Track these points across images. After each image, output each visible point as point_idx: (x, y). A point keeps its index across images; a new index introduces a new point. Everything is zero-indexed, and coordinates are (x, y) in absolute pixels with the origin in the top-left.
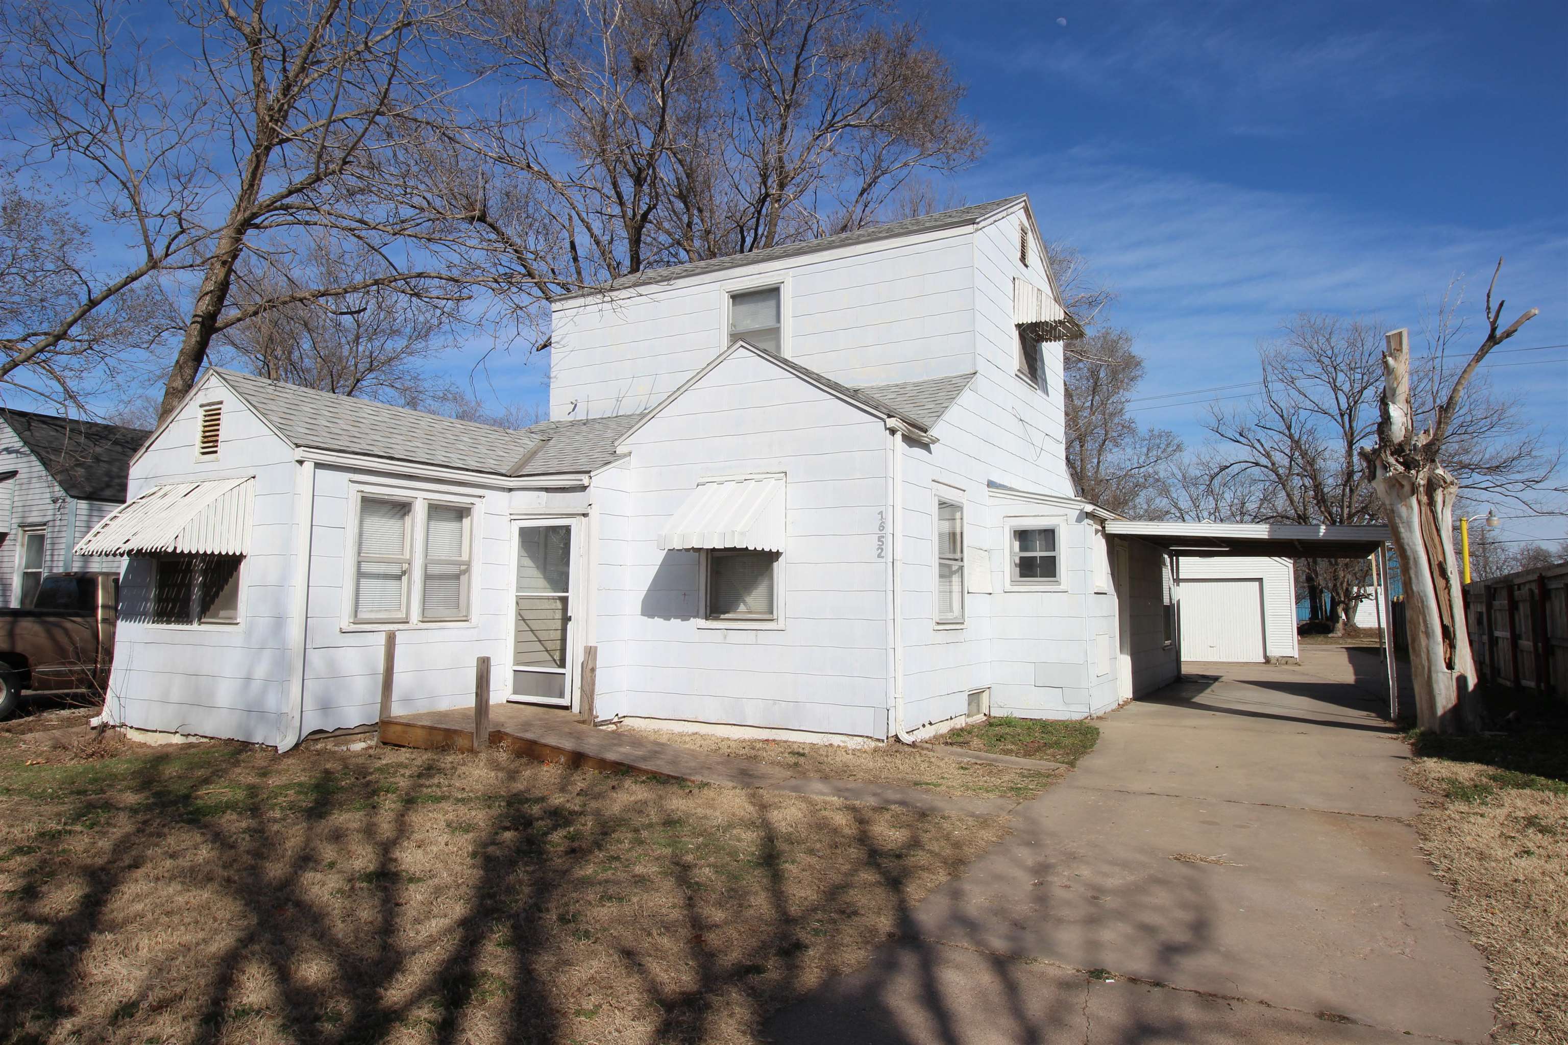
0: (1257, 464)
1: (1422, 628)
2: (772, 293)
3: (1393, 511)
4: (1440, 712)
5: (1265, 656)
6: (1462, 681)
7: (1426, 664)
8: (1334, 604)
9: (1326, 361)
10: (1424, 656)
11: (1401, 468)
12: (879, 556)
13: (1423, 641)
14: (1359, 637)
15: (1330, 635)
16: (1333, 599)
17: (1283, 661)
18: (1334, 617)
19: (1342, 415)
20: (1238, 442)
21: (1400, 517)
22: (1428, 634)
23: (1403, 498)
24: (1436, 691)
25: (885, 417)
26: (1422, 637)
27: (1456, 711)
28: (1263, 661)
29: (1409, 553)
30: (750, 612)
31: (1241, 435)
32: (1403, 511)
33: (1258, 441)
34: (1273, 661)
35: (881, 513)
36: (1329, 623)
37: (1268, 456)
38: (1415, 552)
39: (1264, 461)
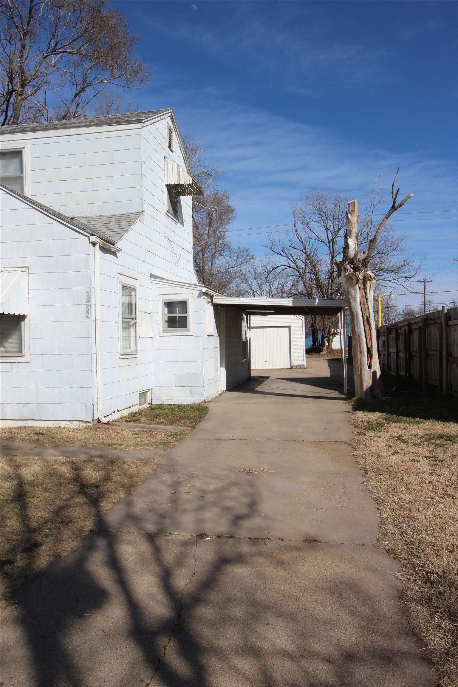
0: (290, 267)
1: (359, 349)
2: (18, 154)
3: (348, 292)
4: (365, 389)
5: (291, 365)
6: (374, 373)
7: (360, 367)
8: (323, 338)
9: (323, 214)
10: (359, 363)
11: (352, 271)
12: (87, 317)
13: (359, 355)
14: (333, 353)
15: (321, 353)
16: (322, 335)
17: (299, 367)
18: (323, 344)
19: (329, 243)
20: (281, 255)
21: (351, 295)
22: (361, 352)
23: (353, 286)
24: (364, 379)
25: (89, 235)
26: (358, 353)
27: (372, 388)
28: (290, 367)
29: (354, 313)
30: (7, 352)
31: (283, 251)
32: (353, 292)
33: (291, 254)
34: (294, 367)
35: (87, 292)
36: (321, 347)
37: (295, 263)
38: (357, 312)
39: (293, 265)
